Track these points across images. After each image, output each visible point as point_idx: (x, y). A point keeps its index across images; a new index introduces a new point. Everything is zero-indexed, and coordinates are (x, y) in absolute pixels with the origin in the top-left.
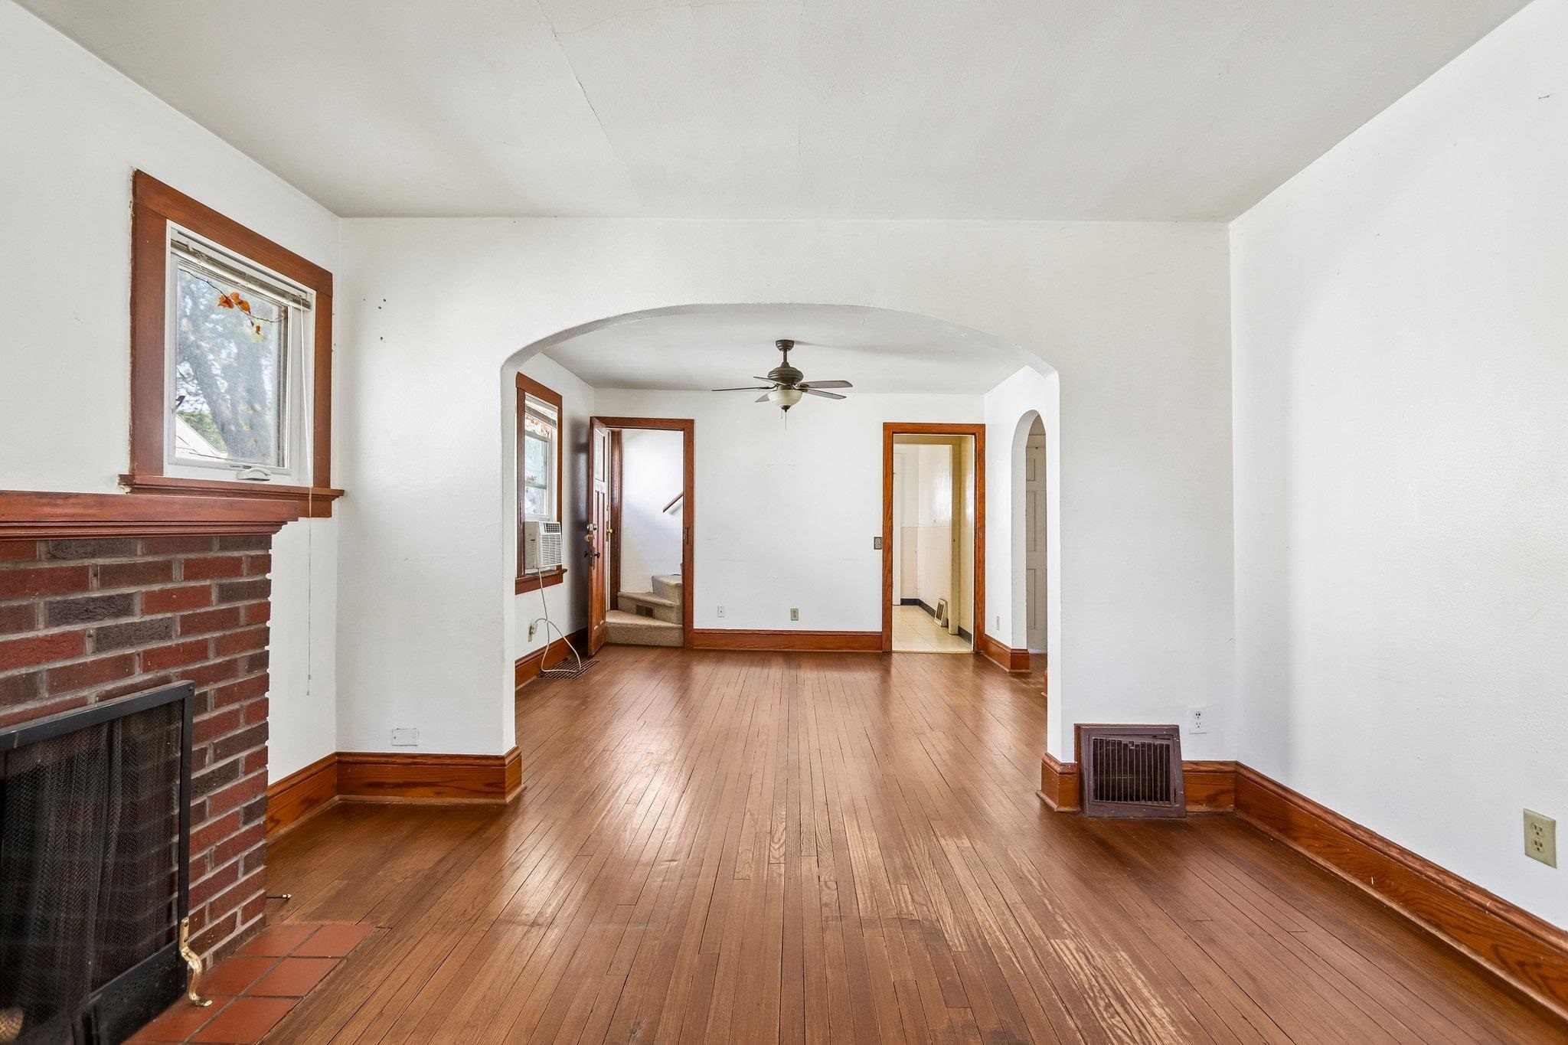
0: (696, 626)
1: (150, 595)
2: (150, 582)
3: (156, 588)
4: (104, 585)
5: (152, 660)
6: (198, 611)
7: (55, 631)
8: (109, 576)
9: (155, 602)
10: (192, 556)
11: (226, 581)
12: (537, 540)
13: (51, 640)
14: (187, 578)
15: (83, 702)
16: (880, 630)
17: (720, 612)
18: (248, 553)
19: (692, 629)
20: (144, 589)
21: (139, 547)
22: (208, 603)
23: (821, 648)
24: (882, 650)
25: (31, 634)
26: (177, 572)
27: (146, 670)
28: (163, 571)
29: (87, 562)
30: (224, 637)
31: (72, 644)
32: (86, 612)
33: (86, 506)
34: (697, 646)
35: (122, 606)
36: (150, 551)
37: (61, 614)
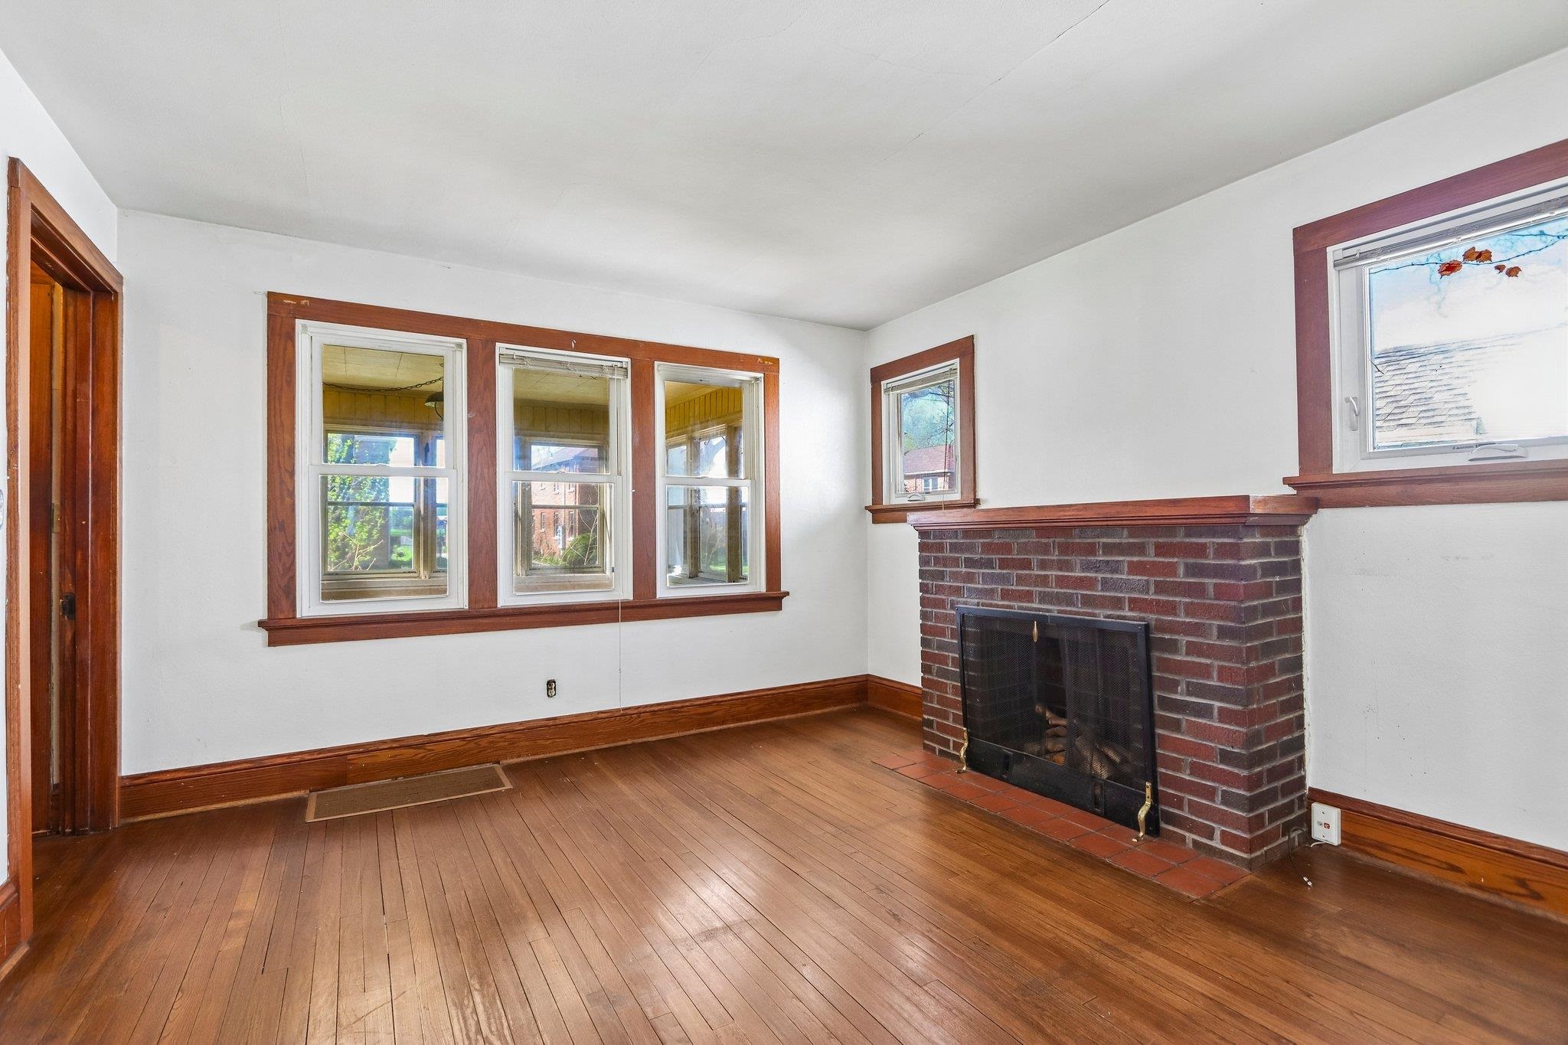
1: (1130, 563)
2: (1132, 555)
3: (1135, 559)
4: (1104, 554)
5: (1134, 604)
6: (1168, 579)
7: (1083, 574)
8: (1109, 549)
9: (1134, 568)
10: (1161, 540)
11: (1191, 561)
13: (1081, 579)
14: (1157, 555)
15: (1094, 615)
18: (1215, 540)
20: (1128, 559)
21: (1125, 532)
22: (1175, 575)
25: (1072, 574)
26: (1152, 551)
27: (1131, 609)
28: (1141, 549)
29: (1097, 540)
30: (1192, 603)
31: (1090, 583)
32: (1096, 567)
33: (1079, 510)
35: (1115, 568)
36: (1131, 536)
37: (1087, 567)
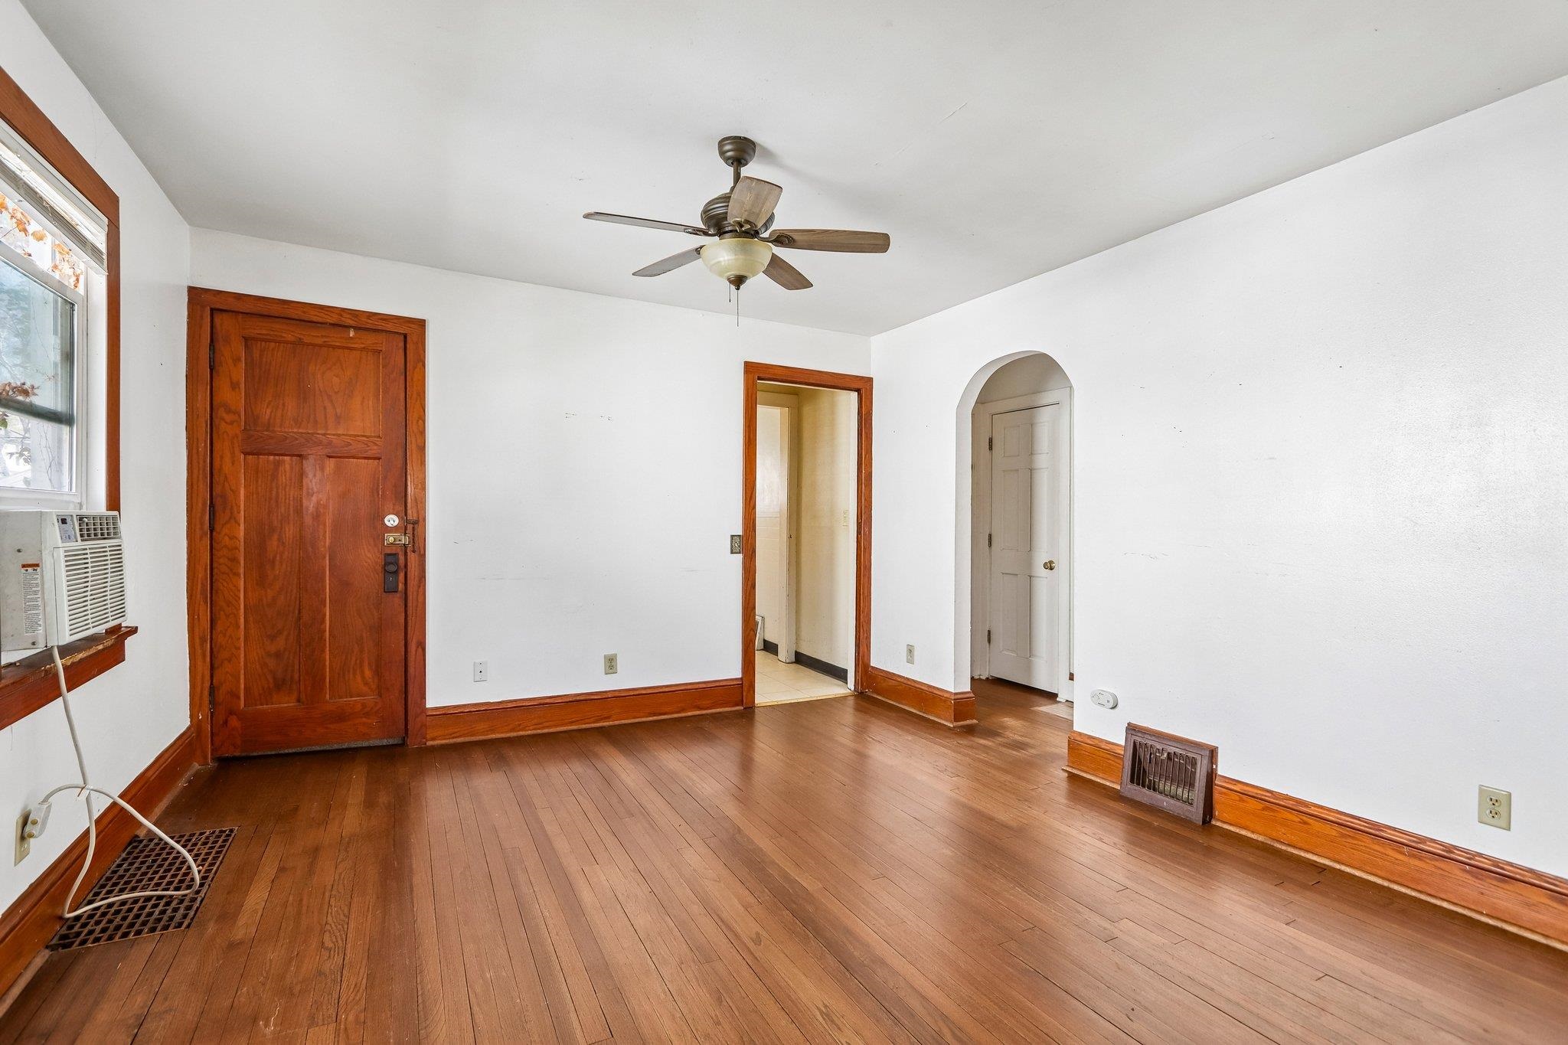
0: (433, 701)
12: (47, 562)
16: (739, 675)
17: (480, 673)
19: (424, 709)
23: (655, 714)
24: (742, 705)
34: (433, 739)
